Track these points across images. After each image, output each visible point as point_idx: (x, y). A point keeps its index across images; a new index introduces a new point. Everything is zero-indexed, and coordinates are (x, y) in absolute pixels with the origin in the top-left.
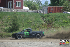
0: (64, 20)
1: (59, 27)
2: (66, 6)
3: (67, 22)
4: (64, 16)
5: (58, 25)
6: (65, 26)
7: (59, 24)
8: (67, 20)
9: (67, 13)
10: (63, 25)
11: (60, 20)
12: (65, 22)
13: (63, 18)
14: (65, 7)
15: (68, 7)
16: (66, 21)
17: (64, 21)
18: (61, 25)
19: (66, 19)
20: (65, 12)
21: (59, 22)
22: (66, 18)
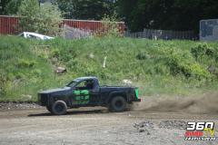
0: (21, 57)
1: (8, 79)
2: (26, 14)
3: (31, 66)
4: (22, 46)
5: (4, 73)
6: (24, 77)
7: (7, 71)
8: (31, 59)
9: (32, 36)
10: (19, 74)
11: (8, 57)
12: (26, 65)
13: (17, 50)
14: (26, 19)
15: (33, 18)
16: (28, 62)
17: (21, 61)
18: (14, 73)
19: (29, 55)
20: (25, 33)
21: (8, 65)
22: (29, 53)
